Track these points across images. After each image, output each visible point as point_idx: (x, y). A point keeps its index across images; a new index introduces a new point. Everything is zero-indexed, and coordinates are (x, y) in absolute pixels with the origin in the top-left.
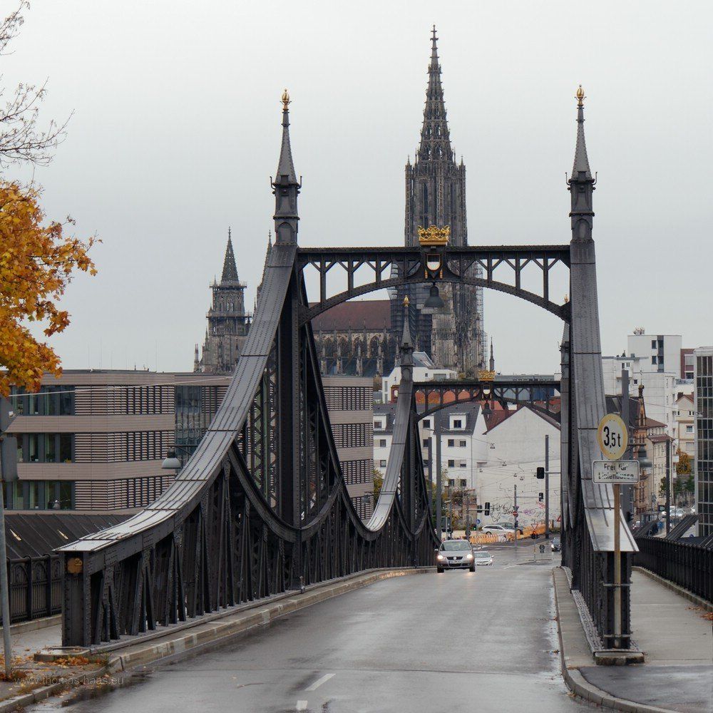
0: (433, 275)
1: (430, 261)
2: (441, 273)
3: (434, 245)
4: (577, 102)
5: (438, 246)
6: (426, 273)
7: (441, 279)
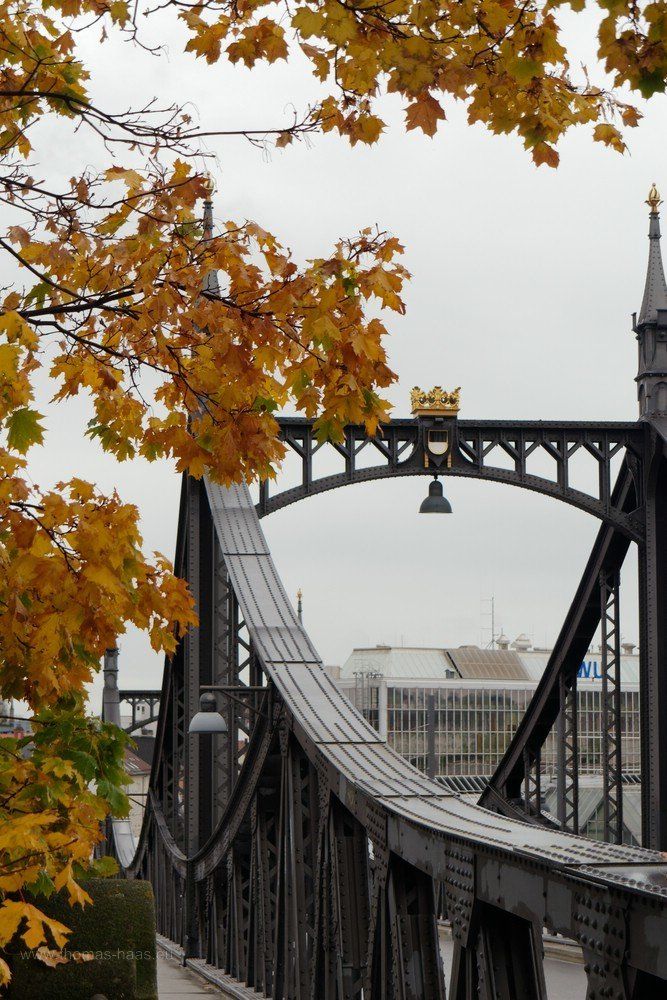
0: (438, 463)
1: (432, 441)
2: (449, 460)
3: (440, 417)
4: (649, 209)
5: (446, 418)
6: (427, 460)
7: (449, 469)
